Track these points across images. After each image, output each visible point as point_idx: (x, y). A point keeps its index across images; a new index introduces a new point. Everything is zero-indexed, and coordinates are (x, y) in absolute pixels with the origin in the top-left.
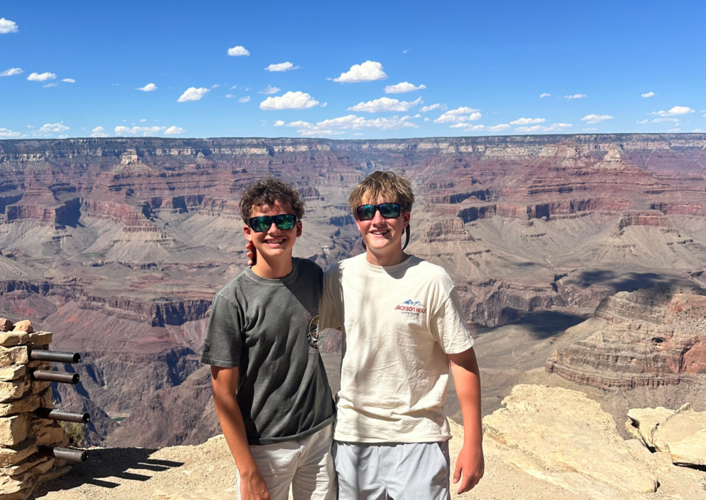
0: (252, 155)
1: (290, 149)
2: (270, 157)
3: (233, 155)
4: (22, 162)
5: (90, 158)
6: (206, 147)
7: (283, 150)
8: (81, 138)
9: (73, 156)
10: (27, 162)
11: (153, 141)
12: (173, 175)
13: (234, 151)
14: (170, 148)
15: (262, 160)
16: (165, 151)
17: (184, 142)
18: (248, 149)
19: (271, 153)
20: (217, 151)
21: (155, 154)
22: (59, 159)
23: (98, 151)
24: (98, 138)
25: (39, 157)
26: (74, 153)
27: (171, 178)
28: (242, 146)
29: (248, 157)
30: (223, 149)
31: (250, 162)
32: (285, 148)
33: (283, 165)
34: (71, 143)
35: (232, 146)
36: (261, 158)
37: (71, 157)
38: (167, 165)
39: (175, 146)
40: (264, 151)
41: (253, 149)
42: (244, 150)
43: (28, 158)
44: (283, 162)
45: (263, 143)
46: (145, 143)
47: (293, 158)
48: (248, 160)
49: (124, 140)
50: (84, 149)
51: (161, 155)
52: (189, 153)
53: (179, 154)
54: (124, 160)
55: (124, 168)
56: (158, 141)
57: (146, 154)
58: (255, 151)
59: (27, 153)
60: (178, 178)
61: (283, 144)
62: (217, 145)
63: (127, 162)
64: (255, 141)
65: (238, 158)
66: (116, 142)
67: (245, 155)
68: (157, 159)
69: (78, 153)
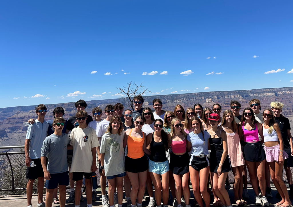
0: (268, 96)
1: (289, 92)
2: (276, 97)
3: (259, 96)
4: (175, 103)
5: (199, 100)
6: (247, 94)
7: (285, 93)
8: (197, 93)
9: (194, 100)
10: (176, 102)
11: (224, 92)
12: (225, 107)
13: (260, 95)
14: (231, 95)
15: (272, 98)
16: (228, 96)
17: (236, 92)
18: (266, 94)
19: (276, 95)
20: (252, 95)
21: (225, 98)
22: (188, 101)
23: (202, 97)
24: (203, 93)
25: (180, 101)
26: (194, 98)
28: (263, 92)
29: (266, 97)
30: (255, 94)
31: (266, 99)
32: (286, 92)
33: (282, 100)
34: (193, 95)
35: (259, 93)
36: (271, 97)
37: (193, 100)
38: (226, 102)
39: (233, 94)
40: (273, 94)
41: (268, 94)
42: (264, 94)
43: (177, 101)
44: (282, 99)
45: (272, 91)
46: (220, 93)
47: (290, 96)
48: (266, 98)
49: (213, 93)
50: (198, 97)
51: (227, 98)
52: (238, 97)
53: (234, 97)
54: (207, 101)
55: (206, 104)
56: (226, 92)
57: (221, 98)
58: (269, 94)
59: (177, 99)
60: (227, 107)
61: (284, 90)
62: (252, 93)
64: (269, 90)
65: (261, 98)
66: (210, 94)
67: (264, 96)
68: (226, 100)
69: (195, 98)
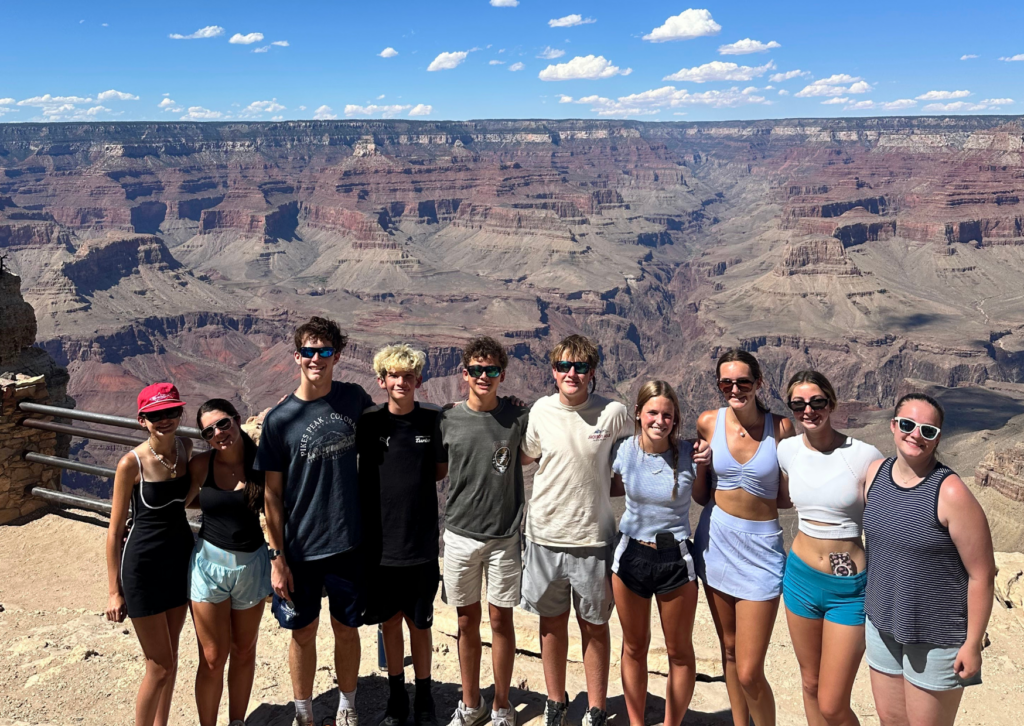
0: (529, 143)
1: (582, 135)
2: (554, 146)
3: (502, 143)
4: (226, 152)
5: (313, 148)
6: (467, 133)
7: (572, 136)
8: (303, 121)
9: (292, 145)
10: (232, 152)
11: (397, 125)
12: (420, 171)
13: (504, 138)
14: (418, 134)
15: (543, 150)
16: (411, 139)
17: (437, 126)
18: (524, 136)
19: (556, 140)
20: (481, 137)
21: (399, 143)
22: (273, 148)
23: (324, 138)
24: (325, 121)
25: (248, 146)
26: (293, 140)
27: (418, 175)
28: (514, 131)
29: (523, 146)
30: (488, 136)
31: (525, 153)
32: (574, 134)
33: (572, 158)
34: (290, 128)
35: (501, 132)
36: (540, 147)
37: (289, 146)
38: (414, 157)
39: (426, 130)
40: (545, 138)
41: (530, 135)
42: (518, 136)
43: (234, 146)
44: (572, 154)
45: (545, 127)
46: (386, 128)
47: (587, 147)
48: (522, 150)
49: (359, 124)
50: (307, 135)
51: (406, 144)
52: (444, 140)
53: (430, 142)
54: (357, 151)
55: (357, 161)
56: (403, 125)
57: (387, 142)
58: (533, 138)
59: (233, 140)
60: (427, 175)
61: (572, 129)
62: (481, 130)
63: (362, 153)
64: (533, 123)
65: (509, 147)
66: (349, 126)
67: (518, 143)
68: (401, 149)
69: (299, 140)
